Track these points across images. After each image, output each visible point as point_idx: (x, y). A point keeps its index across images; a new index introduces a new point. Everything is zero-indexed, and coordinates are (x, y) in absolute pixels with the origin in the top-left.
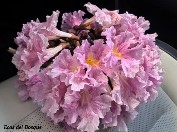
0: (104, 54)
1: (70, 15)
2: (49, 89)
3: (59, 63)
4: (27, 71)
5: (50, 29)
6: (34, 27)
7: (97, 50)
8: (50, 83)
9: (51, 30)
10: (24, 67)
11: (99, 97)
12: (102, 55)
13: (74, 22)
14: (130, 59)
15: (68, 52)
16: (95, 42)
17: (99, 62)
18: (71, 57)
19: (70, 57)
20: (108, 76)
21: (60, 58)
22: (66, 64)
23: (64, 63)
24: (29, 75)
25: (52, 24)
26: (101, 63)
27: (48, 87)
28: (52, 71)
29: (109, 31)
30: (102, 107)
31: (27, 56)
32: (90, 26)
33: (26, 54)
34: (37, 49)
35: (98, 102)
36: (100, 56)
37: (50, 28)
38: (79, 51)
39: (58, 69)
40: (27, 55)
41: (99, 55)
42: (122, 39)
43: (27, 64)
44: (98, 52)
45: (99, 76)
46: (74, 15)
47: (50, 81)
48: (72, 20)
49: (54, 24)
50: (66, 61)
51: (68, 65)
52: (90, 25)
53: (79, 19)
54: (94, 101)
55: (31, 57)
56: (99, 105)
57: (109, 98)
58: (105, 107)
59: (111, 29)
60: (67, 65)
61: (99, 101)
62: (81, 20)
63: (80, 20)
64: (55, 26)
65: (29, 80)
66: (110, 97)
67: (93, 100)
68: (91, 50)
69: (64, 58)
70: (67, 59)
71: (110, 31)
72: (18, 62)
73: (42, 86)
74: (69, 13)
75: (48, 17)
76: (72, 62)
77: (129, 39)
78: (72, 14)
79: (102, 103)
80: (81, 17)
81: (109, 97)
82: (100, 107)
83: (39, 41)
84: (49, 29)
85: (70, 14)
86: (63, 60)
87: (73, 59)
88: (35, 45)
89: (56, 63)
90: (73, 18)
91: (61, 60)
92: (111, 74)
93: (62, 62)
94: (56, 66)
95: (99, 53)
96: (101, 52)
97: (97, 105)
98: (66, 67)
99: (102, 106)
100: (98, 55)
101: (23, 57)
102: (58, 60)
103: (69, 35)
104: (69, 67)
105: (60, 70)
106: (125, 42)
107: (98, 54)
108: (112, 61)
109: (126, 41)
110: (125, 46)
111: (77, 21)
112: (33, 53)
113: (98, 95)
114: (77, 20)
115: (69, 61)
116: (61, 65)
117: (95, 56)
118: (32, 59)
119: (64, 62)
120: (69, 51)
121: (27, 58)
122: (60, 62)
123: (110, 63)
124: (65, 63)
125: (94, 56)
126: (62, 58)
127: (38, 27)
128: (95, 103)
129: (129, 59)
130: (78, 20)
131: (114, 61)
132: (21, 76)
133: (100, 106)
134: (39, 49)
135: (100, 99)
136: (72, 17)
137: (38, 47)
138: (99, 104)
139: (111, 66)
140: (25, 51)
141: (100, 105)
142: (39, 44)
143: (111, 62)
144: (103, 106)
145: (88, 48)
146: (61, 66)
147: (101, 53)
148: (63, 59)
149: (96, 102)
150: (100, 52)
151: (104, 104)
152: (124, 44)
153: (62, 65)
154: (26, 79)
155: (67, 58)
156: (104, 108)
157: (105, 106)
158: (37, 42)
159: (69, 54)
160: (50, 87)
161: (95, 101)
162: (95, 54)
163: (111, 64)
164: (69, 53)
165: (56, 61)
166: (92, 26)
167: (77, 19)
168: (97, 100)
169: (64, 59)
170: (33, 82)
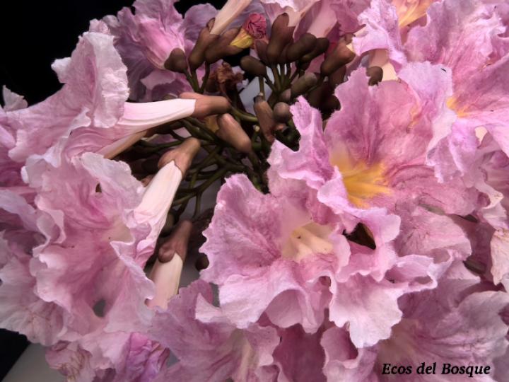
0: (391, 126)
1: (124, 17)
2: (215, 366)
3: (226, 252)
4: (87, 337)
5: (109, 117)
6: (20, 132)
7: (357, 121)
8: (213, 341)
9: (114, 119)
10: (68, 328)
11: (455, 316)
12: (383, 138)
13: (153, 43)
14: (504, 103)
15: (240, 185)
16: (340, 92)
17: (383, 167)
18: (263, 199)
19: (259, 205)
20: (452, 212)
21: (222, 225)
22: (257, 237)
23: (245, 239)
24: (106, 350)
25: (108, 91)
26: (395, 170)
27: (210, 363)
28: (222, 301)
29: (375, 23)
30: (479, 349)
31: (62, 273)
32: (248, 33)
33: (53, 269)
34: (88, 222)
35: (459, 338)
36: (378, 142)
37: (109, 111)
38: (299, 164)
39: (238, 280)
40: (59, 270)
41: (373, 139)
42: (434, 36)
43: (73, 307)
44: (365, 131)
45: (414, 228)
46: (140, 14)
47: (207, 334)
48: (143, 36)
49: (114, 87)
50: (248, 228)
51: (265, 241)
52: (243, 31)
53: (167, 21)
54: (438, 341)
55: (79, 269)
56: (467, 348)
57: (492, 300)
58: (488, 345)
59: (378, 10)
60: (262, 244)
61: (459, 331)
62: (177, 20)
63: (170, 24)
64: (121, 93)
65: (118, 370)
66: (497, 297)
67: (434, 339)
68: (335, 135)
69: (234, 218)
70: (253, 216)
71: (379, 23)
72: (27, 315)
73: (182, 368)
74: (120, 13)
75: (59, 65)
76: (276, 218)
77: (463, 22)
78: (133, 11)
79: (473, 336)
80: (171, 9)
81: (492, 297)
82: (473, 354)
83: (81, 187)
84: (102, 120)
85: (125, 13)
86: (239, 229)
87: (276, 205)
88: (71, 210)
89: (217, 256)
90: (142, 28)
91: (231, 230)
92: (460, 200)
93: (236, 238)
94: (224, 267)
95: (369, 129)
96: (376, 122)
97: (460, 349)
98: (260, 254)
99: (478, 345)
100: (369, 143)
101: (47, 288)
102: (220, 240)
103: (183, 106)
104: (274, 244)
105: (248, 279)
106: (453, 42)
107: (369, 136)
108: (455, 144)
109: (453, 34)
110: (459, 59)
111: (161, 31)
112: (76, 248)
113: (447, 310)
114: (162, 29)
115: (263, 220)
116: (240, 255)
117: (358, 150)
118: (83, 273)
119: (246, 235)
120: (242, 180)
121: (64, 280)
122: (227, 242)
123: (450, 160)
124: (252, 239)
125: (352, 151)
126: (230, 222)
127: (37, 124)
128: (448, 345)
129: (499, 104)
130: (164, 26)
131: (461, 144)
132: (68, 367)
133: (473, 349)
134: (95, 218)
135: (460, 324)
136: (136, 23)
137: (88, 213)
138: (463, 345)
139: (459, 166)
140: (43, 258)
141: (472, 345)
142: (85, 201)
143: (453, 151)
144: (483, 343)
145: (320, 133)
146: (239, 259)
147: (378, 126)
148: (235, 226)
149: (451, 340)
150: (374, 127)
151: (482, 334)
152: (451, 50)
153: (243, 249)
154: (100, 371)
155: (248, 213)
156: (489, 351)
157: (489, 340)
158: (72, 194)
159: (249, 190)
160: (215, 360)
161: (444, 337)
162: (354, 145)
163: (455, 159)
164: (247, 186)
165: (214, 245)
166: (254, 28)
167: (160, 23)
168: (450, 331)
169: (240, 225)
170: (134, 372)
